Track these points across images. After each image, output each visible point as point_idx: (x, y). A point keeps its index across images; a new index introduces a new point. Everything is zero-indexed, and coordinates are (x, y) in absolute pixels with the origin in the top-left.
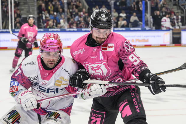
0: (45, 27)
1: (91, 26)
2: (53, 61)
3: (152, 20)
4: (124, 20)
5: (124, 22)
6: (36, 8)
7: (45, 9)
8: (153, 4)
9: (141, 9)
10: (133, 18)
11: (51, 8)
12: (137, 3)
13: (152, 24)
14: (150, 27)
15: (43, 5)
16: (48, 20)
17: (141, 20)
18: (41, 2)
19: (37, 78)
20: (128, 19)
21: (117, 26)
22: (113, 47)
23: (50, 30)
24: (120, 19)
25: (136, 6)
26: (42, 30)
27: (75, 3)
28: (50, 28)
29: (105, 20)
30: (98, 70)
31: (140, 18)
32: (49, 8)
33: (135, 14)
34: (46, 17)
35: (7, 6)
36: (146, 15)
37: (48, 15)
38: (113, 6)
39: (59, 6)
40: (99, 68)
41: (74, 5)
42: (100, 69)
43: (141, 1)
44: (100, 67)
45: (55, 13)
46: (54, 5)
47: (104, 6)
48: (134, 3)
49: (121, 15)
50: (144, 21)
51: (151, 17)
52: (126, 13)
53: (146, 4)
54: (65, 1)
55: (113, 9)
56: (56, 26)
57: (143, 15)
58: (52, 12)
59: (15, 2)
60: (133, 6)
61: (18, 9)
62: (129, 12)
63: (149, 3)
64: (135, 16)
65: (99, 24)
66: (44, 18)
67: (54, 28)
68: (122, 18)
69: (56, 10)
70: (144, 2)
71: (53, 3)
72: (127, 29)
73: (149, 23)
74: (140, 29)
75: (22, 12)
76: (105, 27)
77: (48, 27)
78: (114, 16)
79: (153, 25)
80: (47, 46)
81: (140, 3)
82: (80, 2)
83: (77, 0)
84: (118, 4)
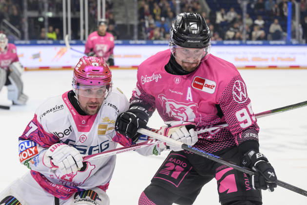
0: (149, 39)
1: (173, 43)
2: (96, 103)
3: (301, 30)
4: (261, 29)
5: (261, 33)
6: (135, 11)
7: (149, 12)
8: (303, 8)
9: (286, 14)
10: (275, 27)
11: (157, 11)
12: (281, 5)
13: (301, 37)
14: (299, 40)
15: (147, 7)
16: (153, 29)
17: (285, 30)
18: (143, 3)
19: (70, 131)
20: (266, 28)
21: (250, 38)
22: (214, 87)
23: (156, 42)
24: (256, 28)
25: (278, 10)
26: (144, 42)
27: (191, 5)
28: (156, 39)
29: (196, 33)
30: (182, 113)
31: (284, 27)
32: (155, 11)
33: (276, 21)
34: (150, 24)
35: (95, 8)
36: (292, 23)
37: (152, 21)
38: (245, 9)
39: (169, 9)
40: (182, 110)
41: (189, 7)
42: (183, 113)
43: (287, 3)
44: (185, 110)
45: (163, 19)
46: (161, 8)
47: (232, 10)
48: (276, 6)
49: (257, 22)
50: (289, 31)
51: (300, 26)
52: (264, 20)
53: (293, 7)
54: (178, 2)
55: (245, 14)
56: (164, 37)
57: (289, 23)
58: (158, 18)
59: (107, 3)
60: (274, 9)
61: (111, 13)
62: (269, 18)
63: (297, 5)
64: (277, 24)
65: (185, 40)
66: (147, 25)
67: (161, 40)
68: (258, 27)
69: (164, 14)
70: (290, 4)
71: (161, 4)
72: (266, 42)
73: (297, 34)
74: (283, 42)
75: (117, 16)
76: (197, 46)
77: (153, 38)
78: (247, 24)
79: (303, 37)
80: (87, 76)
81: (285, 5)
82: (198, 3)
83: (195, 1)
84: (253, 6)
